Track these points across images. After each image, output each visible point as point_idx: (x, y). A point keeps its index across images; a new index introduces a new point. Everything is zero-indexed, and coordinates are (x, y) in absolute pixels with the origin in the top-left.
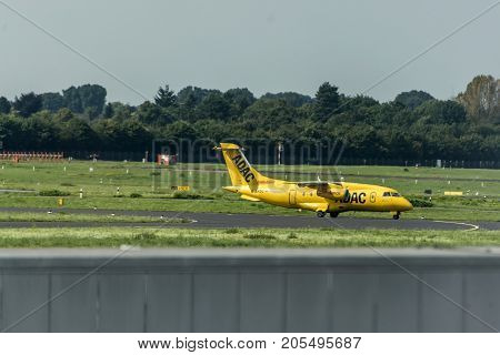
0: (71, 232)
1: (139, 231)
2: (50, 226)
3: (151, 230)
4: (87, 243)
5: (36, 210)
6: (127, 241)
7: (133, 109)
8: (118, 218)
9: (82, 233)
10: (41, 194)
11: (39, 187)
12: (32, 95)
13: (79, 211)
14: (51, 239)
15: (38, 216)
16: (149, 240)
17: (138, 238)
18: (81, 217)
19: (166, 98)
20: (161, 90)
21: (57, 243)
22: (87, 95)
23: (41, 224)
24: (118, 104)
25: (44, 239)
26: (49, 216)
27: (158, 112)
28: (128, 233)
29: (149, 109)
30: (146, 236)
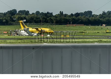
0: (86, 40)
1: (99, 40)
2: (81, 39)
3: (101, 39)
4: (89, 42)
5: (79, 36)
6: (97, 42)
7: (98, 15)
8: (95, 37)
9: (88, 40)
10: (80, 32)
11: (79, 31)
12: (78, 13)
13: (87, 36)
14: (82, 41)
15: (79, 37)
16: (101, 41)
17: (99, 41)
18: (87, 37)
19: (104, 13)
20: (103, 12)
21: (83, 42)
22: (88, 13)
23: (80, 38)
24: (94, 15)
25: (80, 41)
26: (81, 37)
27: (102, 16)
28: (97, 40)
29: (101, 16)
30: (100, 40)
